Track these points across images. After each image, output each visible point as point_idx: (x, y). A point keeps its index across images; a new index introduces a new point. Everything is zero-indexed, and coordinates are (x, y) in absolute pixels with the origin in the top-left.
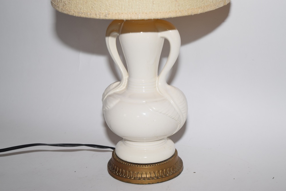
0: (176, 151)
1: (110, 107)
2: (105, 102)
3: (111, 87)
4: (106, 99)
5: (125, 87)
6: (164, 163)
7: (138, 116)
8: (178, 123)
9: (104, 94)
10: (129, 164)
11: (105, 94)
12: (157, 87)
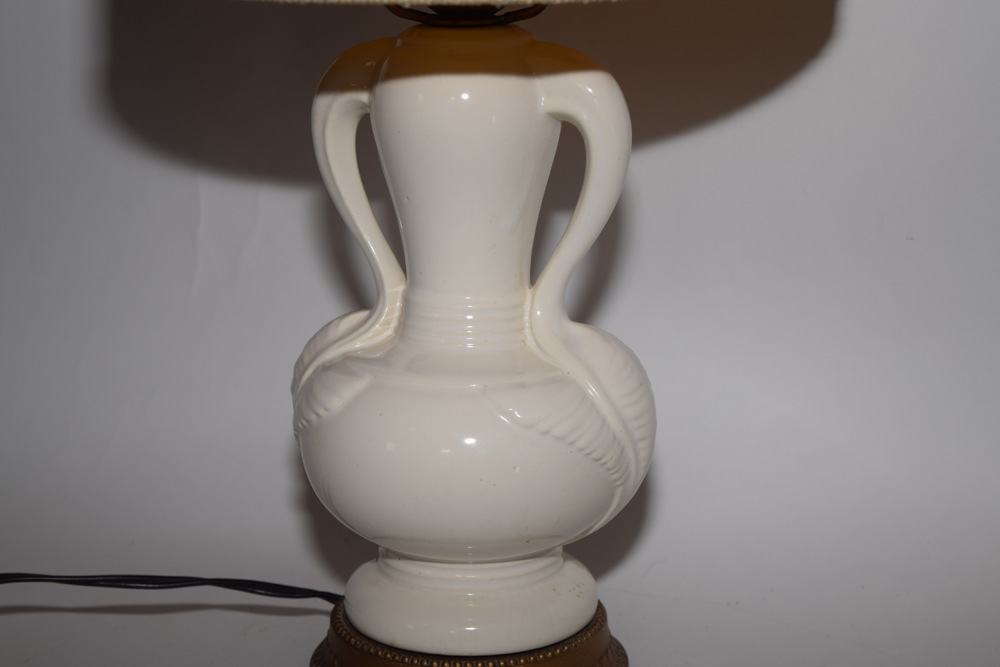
0: (600, 608)
1: (326, 409)
2: (304, 394)
3: (333, 333)
4: (311, 380)
5: (389, 332)
6: (553, 655)
7: (447, 451)
8: (616, 480)
9: (301, 359)
10: (403, 659)
11: (307, 359)
12: (527, 331)
